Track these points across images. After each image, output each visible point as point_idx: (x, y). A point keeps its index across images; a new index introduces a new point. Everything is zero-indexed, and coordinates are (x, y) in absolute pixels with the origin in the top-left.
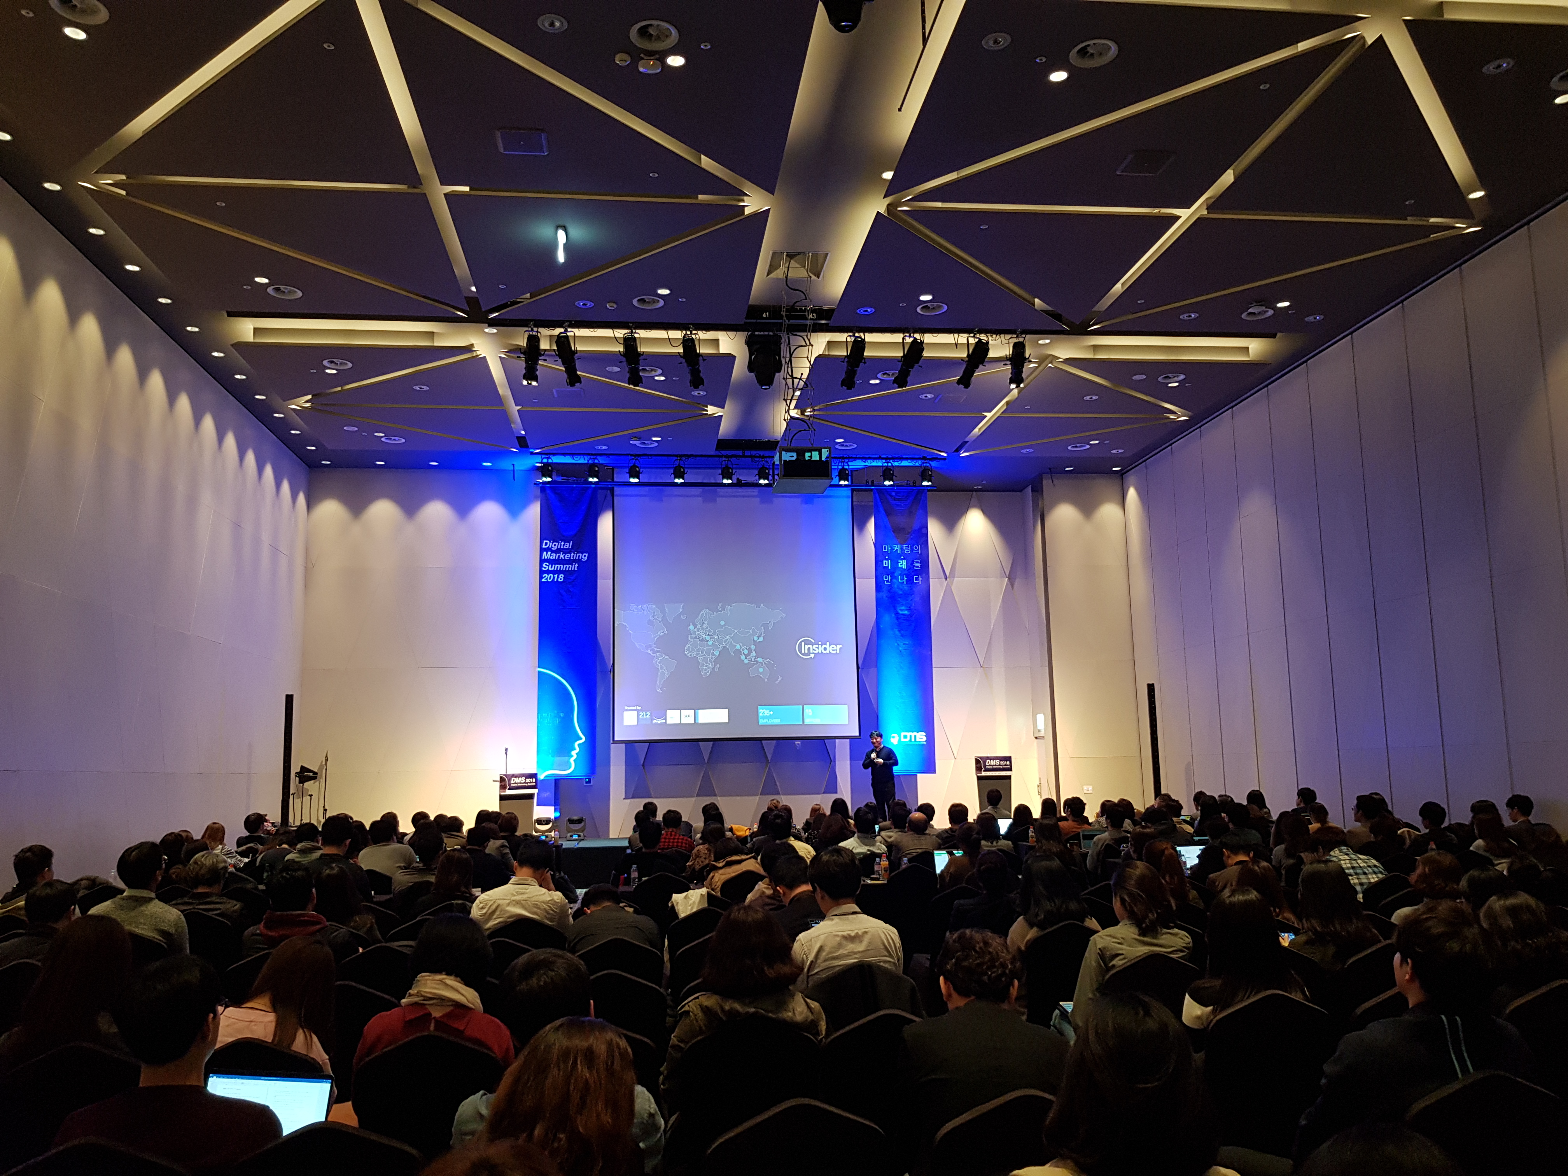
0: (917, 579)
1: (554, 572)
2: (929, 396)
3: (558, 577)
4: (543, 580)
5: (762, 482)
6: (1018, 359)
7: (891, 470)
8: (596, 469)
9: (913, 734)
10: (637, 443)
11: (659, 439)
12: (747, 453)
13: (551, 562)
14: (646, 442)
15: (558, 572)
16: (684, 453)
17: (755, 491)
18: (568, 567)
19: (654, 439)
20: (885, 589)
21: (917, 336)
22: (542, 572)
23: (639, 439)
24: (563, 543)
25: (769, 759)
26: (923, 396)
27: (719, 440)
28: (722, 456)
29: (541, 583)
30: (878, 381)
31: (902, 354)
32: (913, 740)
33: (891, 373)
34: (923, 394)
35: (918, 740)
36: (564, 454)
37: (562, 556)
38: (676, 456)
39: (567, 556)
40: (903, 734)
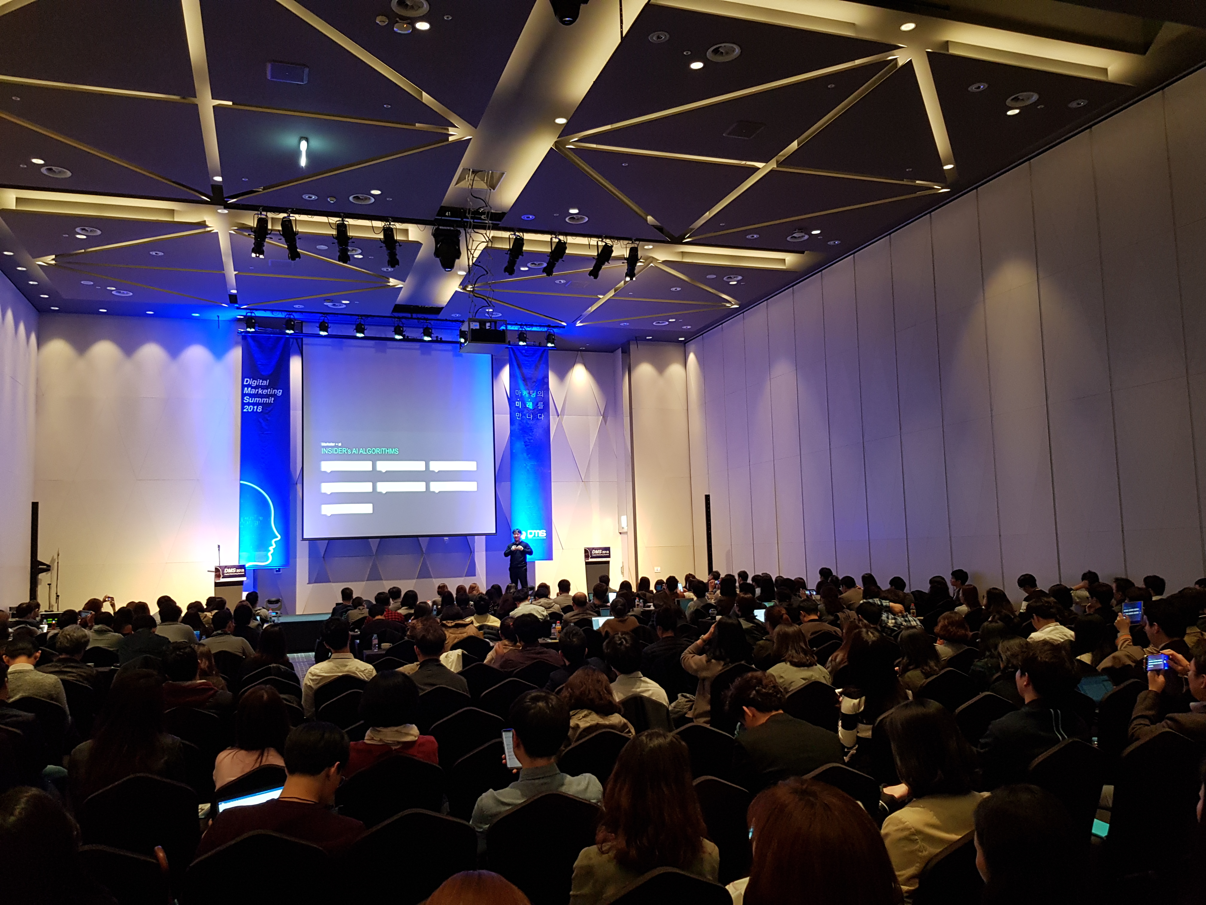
0: (540, 416)
1: (253, 404)
2: (562, 281)
3: (257, 408)
4: (245, 410)
5: (427, 338)
6: (633, 259)
7: (524, 333)
8: (292, 323)
9: (537, 531)
10: (330, 304)
11: (348, 302)
12: (414, 316)
13: (251, 396)
14: (336, 304)
15: (258, 404)
16: (364, 314)
17: (417, 345)
18: (265, 400)
19: (344, 302)
20: (517, 424)
21: (561, 238)
22: (243, 404)
23: (332, 301)
24: (261, 381)
25: (424, 550)
26: (557, 282)
27: (396, 305)
28: (395, 317)
29: (242, 412)
30: (527, 269)
31: (550, 251)
32: (536, 536)
33: (537, 263)
34: (558, 279)
35: (540, 535)
36: (265, 310)
37: (260, 391)
38: (358, 315)
39: (265, 392)
40: (529, 531)
